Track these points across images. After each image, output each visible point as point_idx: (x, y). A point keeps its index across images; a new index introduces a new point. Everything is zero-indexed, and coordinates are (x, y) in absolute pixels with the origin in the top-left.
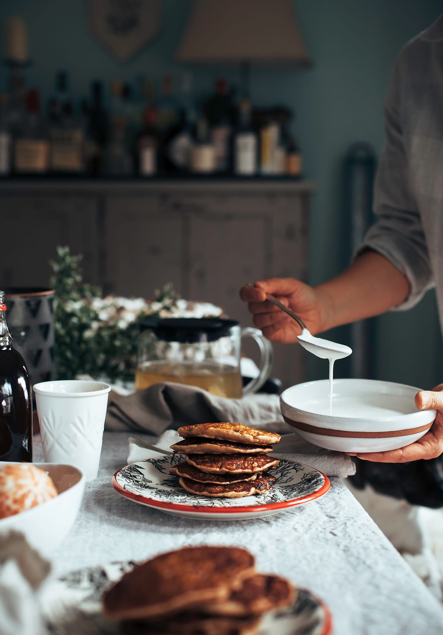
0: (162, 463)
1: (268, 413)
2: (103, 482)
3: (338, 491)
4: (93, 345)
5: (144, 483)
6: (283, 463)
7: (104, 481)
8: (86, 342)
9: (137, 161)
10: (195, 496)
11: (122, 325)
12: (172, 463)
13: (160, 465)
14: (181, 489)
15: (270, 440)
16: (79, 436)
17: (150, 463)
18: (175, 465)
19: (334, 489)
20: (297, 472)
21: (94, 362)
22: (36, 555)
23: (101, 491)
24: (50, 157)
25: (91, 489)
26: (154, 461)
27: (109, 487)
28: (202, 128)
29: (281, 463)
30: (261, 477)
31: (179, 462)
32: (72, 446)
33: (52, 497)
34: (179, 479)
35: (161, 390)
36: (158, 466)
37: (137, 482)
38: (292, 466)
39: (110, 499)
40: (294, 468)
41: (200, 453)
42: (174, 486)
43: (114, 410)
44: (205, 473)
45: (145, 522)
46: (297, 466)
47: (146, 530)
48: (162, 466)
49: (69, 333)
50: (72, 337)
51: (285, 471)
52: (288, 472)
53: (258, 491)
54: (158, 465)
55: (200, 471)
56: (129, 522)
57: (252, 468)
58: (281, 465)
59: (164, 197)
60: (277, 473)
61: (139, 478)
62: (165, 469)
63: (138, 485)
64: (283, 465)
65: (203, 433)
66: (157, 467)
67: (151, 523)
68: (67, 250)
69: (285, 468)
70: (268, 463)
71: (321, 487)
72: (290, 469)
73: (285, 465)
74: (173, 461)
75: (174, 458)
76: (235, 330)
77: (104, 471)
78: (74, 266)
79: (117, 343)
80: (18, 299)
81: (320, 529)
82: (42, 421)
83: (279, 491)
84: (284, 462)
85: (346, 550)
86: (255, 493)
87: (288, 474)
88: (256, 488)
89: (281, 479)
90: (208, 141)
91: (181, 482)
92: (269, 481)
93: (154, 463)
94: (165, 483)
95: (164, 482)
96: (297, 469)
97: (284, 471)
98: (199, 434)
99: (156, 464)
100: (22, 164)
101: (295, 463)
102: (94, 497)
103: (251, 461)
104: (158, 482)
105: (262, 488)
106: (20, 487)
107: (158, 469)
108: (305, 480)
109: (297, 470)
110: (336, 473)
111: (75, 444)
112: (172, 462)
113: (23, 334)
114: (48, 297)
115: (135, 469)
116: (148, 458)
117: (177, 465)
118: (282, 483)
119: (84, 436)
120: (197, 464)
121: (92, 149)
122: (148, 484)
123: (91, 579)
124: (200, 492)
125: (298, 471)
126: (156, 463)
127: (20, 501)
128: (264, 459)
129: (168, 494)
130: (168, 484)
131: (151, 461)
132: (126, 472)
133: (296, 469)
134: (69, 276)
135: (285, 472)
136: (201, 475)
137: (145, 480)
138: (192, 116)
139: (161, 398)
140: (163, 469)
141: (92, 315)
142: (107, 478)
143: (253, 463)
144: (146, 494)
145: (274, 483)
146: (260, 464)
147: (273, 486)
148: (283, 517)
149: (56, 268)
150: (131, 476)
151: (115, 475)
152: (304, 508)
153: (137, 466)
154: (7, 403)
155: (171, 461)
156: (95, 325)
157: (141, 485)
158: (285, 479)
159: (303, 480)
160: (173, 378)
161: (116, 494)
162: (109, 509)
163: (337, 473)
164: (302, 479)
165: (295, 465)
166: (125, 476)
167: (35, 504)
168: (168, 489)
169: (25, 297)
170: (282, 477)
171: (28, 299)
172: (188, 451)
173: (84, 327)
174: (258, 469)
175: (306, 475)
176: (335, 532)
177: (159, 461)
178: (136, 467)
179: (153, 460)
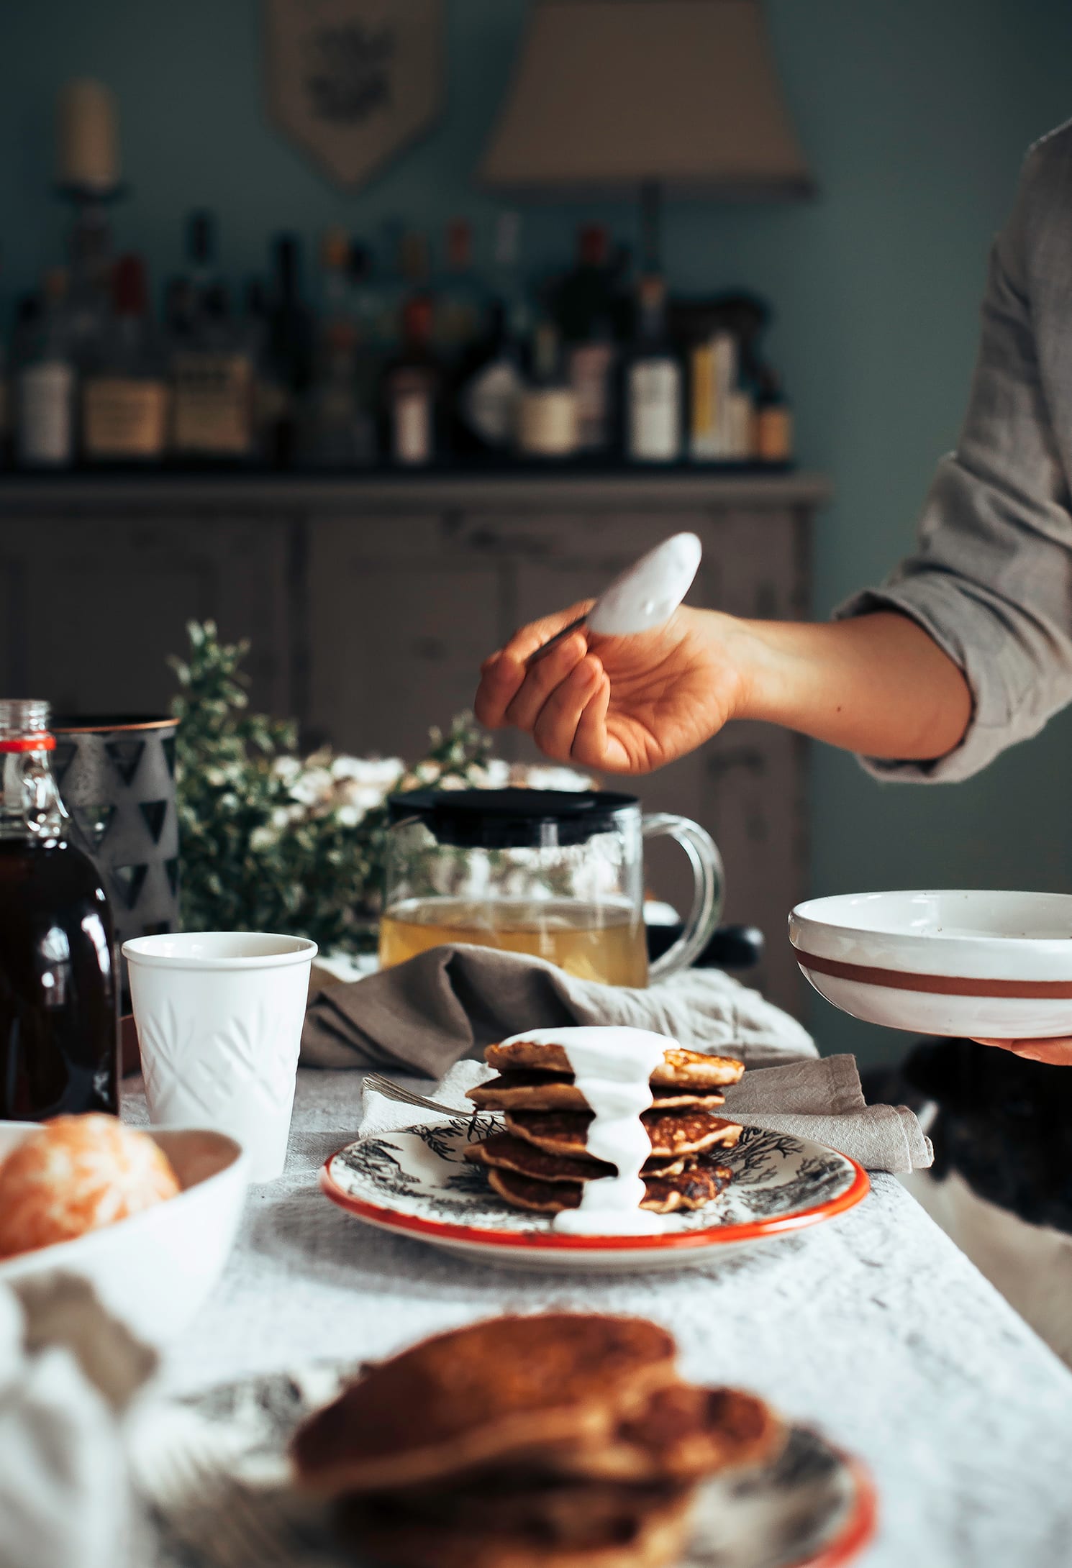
0: (445, 1137)
1: (712, 1023)
2: (297, 1184)
3: (888, 1205)
4: (276, 862)
5: (400, 1183)
6: (751, 1135)
7: (300, 1182)
8: (259, 856)
9: (386, 431)
10: (529, 1213)
11: (349, 817)
12: (471, 1137)
13: (441, 1140)
14: (493, 1197)
15: (717, 1076)
16: (237, 1065)
17: (416, 1135)
18: (478, 1139)
19: (880, 1198)
20: (784, 1157)
21: (278, 902)
22: (121, 1333)
23: (291, 1204)
24: (170, 419)
25: (268, 1201)
26: (425, 1131)
27: (313, 1194)
28: (546, 348)
29: (745, 1135)
30: (694, 1167)
31: (487, 1134)
32: (219, 1092)
33: (164, 1197)
34: (487, 1174)
35: (443, 963)
36: (435, 1143)
37: (384, 1179)
38: (773, 1141)
39: (316, 1223)
40: (777, 1147)
41: (540, 1107)
42: (474, 1192)
43: (327, 1014)
44: (553, 1157)
45: (403, 1274)
46: (785, 1143)
47: (403, 1293)
48: (446, 1144)
49: (215, 831)
50: (223, 841)
51: (756, 1154)
52: (763, 1156)
53: (688, 1201)
54: (434, 1141)
55: (539, 1151)
56: (360, 1276)
57: (673, 1144)
58: (744, 1140)
59: (452, 516)
60: (736, 1161)
61: (388, 1171)
62: (453, 1150)
63: (385, 1188)
64: (751, 1140)
65: (547, 1060)
66: (433, 1145)
67: (418, 1276)
68: (211, 629)
69: (756, 1149)
70: (712, 1131)
71: (845, 1188)
72: (768, 1151)
73: (754, 1140)
74: (473, 1131)
75: (476, 1123)
76: (628, 816)
77: (300, 1158)
78: (228, 667)
79: (335, 857)
80: (86, 739)
81: (845, 1292)
82: (144, 1031)
83: (742, 1203)
84: (752, 1132)
85: (913, 1341)
86: (679, 1206)
87: (763, 1163)
88: (682, 1194)
89: (746, 1174)
90: (560, 378)
91: (493, 1179)
92: (714, 1178)
93: (426, 1137)
94: (454, 1183)
95: (450, 1182)
96: (786, 1149)
97: (752, 1156)
98: (537, 1062)
99: (430, 1139)
100: (102, 440)
101: (779, 1135)
102: (273, 1219)
103: (668, 1125)
104: (434, 1182)
105: (698, 1192)
106: (82, 1173)
107: (435, 1150)
108: (806, 1174)
109: (786, 1151)
110: (883, 1163)
111: (226, 1087)
112: (470, 1133)
113: (100, 826)
114: (163, 735)
115: (377, 1149)
116: (410, 1125)
117: (484, 1140)
118: (748, 1183)
119: (251, 1067)
120: (533, 1133)
121: (275, 401)
122: (410, 1186)
123: (264, 1402)
124: (541, 1201)
125: (788, 1153)
126: (432, 1137)
127: (83, 1209)
128: (703, 1123)
129: (461, 1209)
130: (462, 1187)
131: (418, 1131)
132: (355, 1157)
133: (782, 1149)
134: (217, 695)
135: (756, 1158)
136: (544, 1161)
137: (401, 1176)
138: (520, 319)
139: (445, 982)
140: (449, 1152)
141: (273, 788)
142: (307, 1175)
143: (675, 1132)
144: (405, 1206)
145: (727, 1182)
146: (693, 1134)
147: (726, 1191)
148: (751, 1265)
149: (184, 674)
150: (367, 1165)
151: (327, 1164)
152: (803, 1244)
153: (382, 1141)
154: (56, 979)
155: (468, 1131)
156: (280, 817)
157: (393, 1188)
158: (755, 1173)
159: (801, 1174)
160: (472, 933)
161: (333, 1210)
162: (312, 1247)
163: (885, 1160)
164: (798, 1172)
165: (781, 1139)
166: (352, 1165)
167: (121, 1215)
168: (462, 1198)
169: (104, 734)
170: (746, 1171)
171: (111, 739)
172: (510, 1102)
173: (255, 818)
174: (686, 1147)
175: (807, 1164)
176: (884, 1299)
177: (437, 1131)
178: (380, 1145)
179: (423, 1129)
